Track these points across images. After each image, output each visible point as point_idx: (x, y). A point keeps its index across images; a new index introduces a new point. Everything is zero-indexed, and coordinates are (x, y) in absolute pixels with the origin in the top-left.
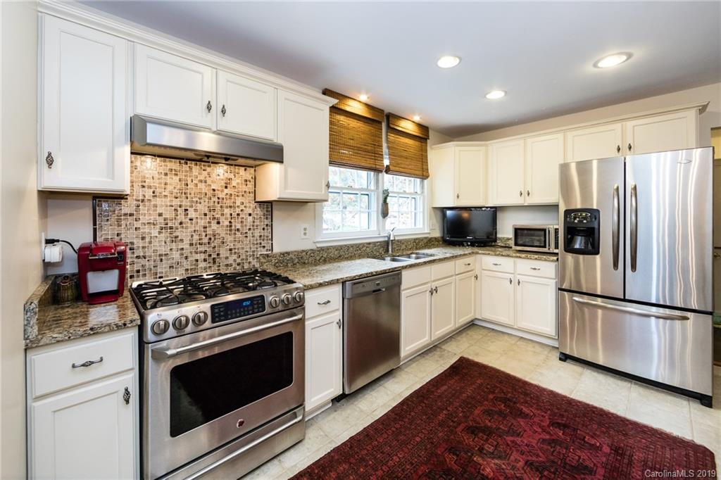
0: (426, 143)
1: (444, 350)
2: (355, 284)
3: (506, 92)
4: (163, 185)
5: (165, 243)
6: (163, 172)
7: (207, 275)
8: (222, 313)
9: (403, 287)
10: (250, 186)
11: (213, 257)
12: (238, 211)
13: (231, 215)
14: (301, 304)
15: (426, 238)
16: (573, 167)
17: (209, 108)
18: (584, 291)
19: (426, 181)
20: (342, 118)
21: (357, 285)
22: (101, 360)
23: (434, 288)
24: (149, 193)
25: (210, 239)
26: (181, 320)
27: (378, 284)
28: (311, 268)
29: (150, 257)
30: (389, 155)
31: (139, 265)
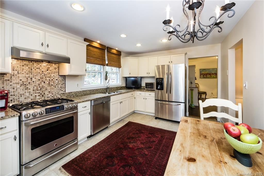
0: (120, 57)
1: (125, 120)
2: (95, 101)
3: (141, 45)
4: (22, 70)
5: (23, 90)
6: (22, 65)
7: (40, 101)
8: (49, 111)
9: (111, 101)
10: (57, 70)
11: (42, 94)
12: (52, 78)
13: (49, 80)
14: (76, 107)
15: (120, 87)
16: (160, 67)
17: (42, 44)
18: (164, 100)
19: (120, 69)
20: (91, 48)
21: (96, 101)
22: (6, 127)
23: (121, 102)
24: (16, 72)
25: (41, 88)
26: (35, 113)
27: (103, 101)
28: (80, 97)
29: (17, 95)
30: (108, 60)
31: (12, 98)
